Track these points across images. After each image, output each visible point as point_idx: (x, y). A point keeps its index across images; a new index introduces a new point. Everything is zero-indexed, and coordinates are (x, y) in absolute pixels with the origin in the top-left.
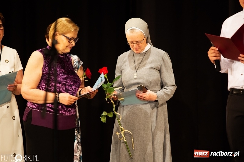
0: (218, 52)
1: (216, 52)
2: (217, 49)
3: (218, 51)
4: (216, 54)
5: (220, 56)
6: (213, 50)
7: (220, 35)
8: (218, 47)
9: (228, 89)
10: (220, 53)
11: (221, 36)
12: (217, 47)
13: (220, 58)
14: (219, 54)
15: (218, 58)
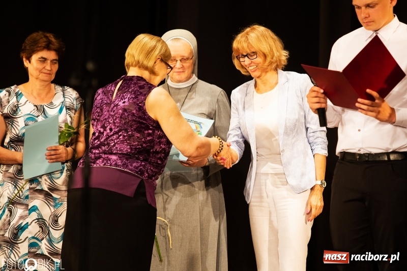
0: (323, 96)
1: (320, 95)
2: (322, 91)
3: (323, 93)
4: (319, 99)
5: (326, 103)
6: (315, 91)
7: (327, 68)
8: (324, 88)
9: (337, 154)
10: (326, 97)
11: (330, 68)
12: (321, 88)
13: (326, 105)
14: (324, 98)
15: (323, 106)
